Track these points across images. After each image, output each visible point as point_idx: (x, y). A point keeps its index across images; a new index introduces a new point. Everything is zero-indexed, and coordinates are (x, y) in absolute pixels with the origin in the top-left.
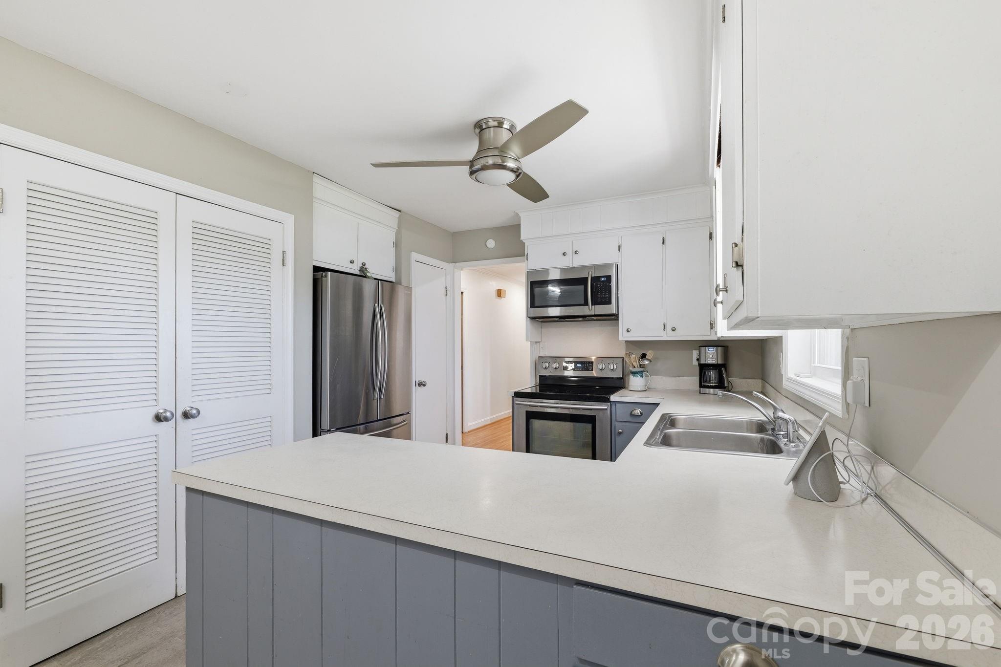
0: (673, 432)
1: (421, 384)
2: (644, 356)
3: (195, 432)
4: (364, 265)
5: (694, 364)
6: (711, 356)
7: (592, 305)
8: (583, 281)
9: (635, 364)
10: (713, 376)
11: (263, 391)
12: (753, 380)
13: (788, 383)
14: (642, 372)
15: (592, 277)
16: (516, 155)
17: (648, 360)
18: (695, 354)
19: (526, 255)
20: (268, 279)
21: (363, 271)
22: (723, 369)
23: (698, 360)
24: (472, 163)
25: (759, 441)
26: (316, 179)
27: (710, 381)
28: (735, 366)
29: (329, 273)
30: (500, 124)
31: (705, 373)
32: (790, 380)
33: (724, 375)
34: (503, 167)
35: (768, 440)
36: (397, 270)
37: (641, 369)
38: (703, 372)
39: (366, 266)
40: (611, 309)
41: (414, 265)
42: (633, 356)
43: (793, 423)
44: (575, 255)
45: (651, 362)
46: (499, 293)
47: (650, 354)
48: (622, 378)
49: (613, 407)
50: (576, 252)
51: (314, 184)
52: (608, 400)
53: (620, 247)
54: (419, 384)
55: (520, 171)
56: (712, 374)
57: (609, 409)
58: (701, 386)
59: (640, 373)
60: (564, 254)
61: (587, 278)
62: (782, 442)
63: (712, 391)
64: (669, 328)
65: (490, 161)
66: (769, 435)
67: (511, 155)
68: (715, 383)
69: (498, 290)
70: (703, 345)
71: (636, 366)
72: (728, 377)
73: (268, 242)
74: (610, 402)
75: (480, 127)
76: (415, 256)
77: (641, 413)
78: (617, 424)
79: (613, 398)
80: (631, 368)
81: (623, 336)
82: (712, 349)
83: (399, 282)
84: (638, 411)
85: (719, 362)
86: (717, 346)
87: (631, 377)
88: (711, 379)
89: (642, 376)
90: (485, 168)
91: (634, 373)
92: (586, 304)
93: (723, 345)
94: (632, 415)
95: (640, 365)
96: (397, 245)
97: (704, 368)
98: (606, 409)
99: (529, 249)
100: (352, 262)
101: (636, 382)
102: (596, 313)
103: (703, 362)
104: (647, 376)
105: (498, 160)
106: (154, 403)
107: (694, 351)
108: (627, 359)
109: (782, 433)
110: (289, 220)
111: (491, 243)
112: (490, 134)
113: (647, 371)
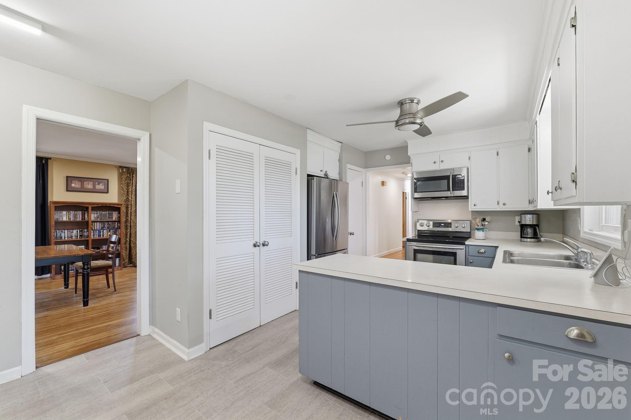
0: (515, 259)
1: (352, 234)
2: (484, 220)
3: (266, 252)
4: (326, 172)
5: (516, 224)
6: (529, 220)
7: (452, 191)
8: (447, 178)
9: (479, 224)
10: (530, 231)
11: (289, 235)
12: (557, 234)
13: (583, 235)
14: (483, 229)
15: (452, 175)
16: (421, 115)
17: (487, 221)
18: (517, 219)
19: (411, 163)
20: (290, 181)
21: (326, 176)
22: (537, 228)
23: (519, 222)
24: (397, 122)
25: (568, 264)
26: (308, 131)
27: (528, 234)
28: (544, 225)
29: (315, 177)
30: (412, 101)
31: (524, 230)
32: (586, 233)
33: (538, 231)
34: (414, 123)
35: (573, 264)
36: (340, 174)
37: (483, 227)
38: (523, 229)
39: (327, 173)
40: (464, 193)
41: (348, 171)
42: (478, 220)
43: (590, 254)
44: (441, 163)
45: (489, 223)
46: (383, 183)
47: (488, 219)
48: (470, 232)
49: (467, 248)
50: (442, 161)
51: (307, 134)
52: (464, 244)
53: (469, 158)
54: (350, 234)
55: (422, 124)
56: (529, 230)
57: (464, 249)
58: (521, 237)
59: (482, 230)
60: (435, 163)
61: (449, 176)
62: (583, 265)
63: (529, 240)
64: (501, 204)
65: (407, 121)
66: (574, 261)
67: (419, 117)
68: (531, 235)
69: (382, 181)
70: (523, 213)
71: (479, 225)
72: (539, 232)
73: (290, 164)
74: (465, 245)
75: (401, 104)
76: (349, 166)
77: (484, 251)
78: (469, 257)
79: (467, 243)
80: (476, 227)
81: (471, 208)
82: (530, 216)
83: (341, 180)
84: (482, 251)
85: (534, 223)
86: (533, 214)
87: (476, 231)
88: (529, 233)
89: (483, 231)
90: (405, 124)
91: (478, 229)
92: (449, 190)
93: (537, 213)
94: (478, 252)
95: (482, 225)
96: (340, 160)
97: (523, 227)
98: (463, 249)
99: (413, 160)
100: (321, 171)
101: (479, 234)
102: (455, 195)
103: (523, 223)
104: (486, 231)
105: (412, 120)
106: (253, 239)
107: (516, 217)
108: (473, 222)
109: (582, 260)
110: (298, 152)
111: (388, 157)
112: (407, 107)
113: (486, 228)
